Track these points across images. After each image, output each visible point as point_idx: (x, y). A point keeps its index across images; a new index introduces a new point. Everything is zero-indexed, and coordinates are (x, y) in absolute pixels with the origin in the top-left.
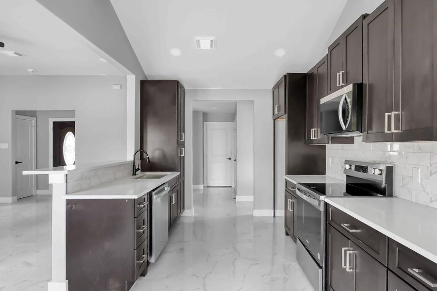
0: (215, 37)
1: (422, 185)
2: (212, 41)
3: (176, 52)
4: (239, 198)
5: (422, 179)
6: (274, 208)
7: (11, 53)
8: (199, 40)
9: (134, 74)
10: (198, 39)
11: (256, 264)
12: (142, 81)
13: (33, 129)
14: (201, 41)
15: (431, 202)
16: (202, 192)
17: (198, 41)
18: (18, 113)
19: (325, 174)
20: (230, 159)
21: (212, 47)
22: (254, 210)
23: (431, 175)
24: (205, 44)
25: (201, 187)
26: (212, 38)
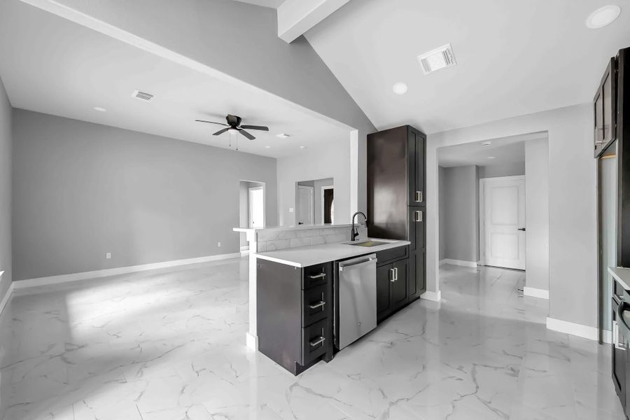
0: (448, 45)
2: (445, 53)
3: (400, 89)
4: (528, 291)
6: (601, 326)
7: (282, 136)
9: (356, 128)
10: (423, 58)
12: (369, 136)
13: (312, 197)
14: (428, 60)
16: (475, 271)
17: (424, 61)
18: (299, 184)
21: (448, 62)
24: (436, 60)
25: (474, 265)
26: (444, 49)
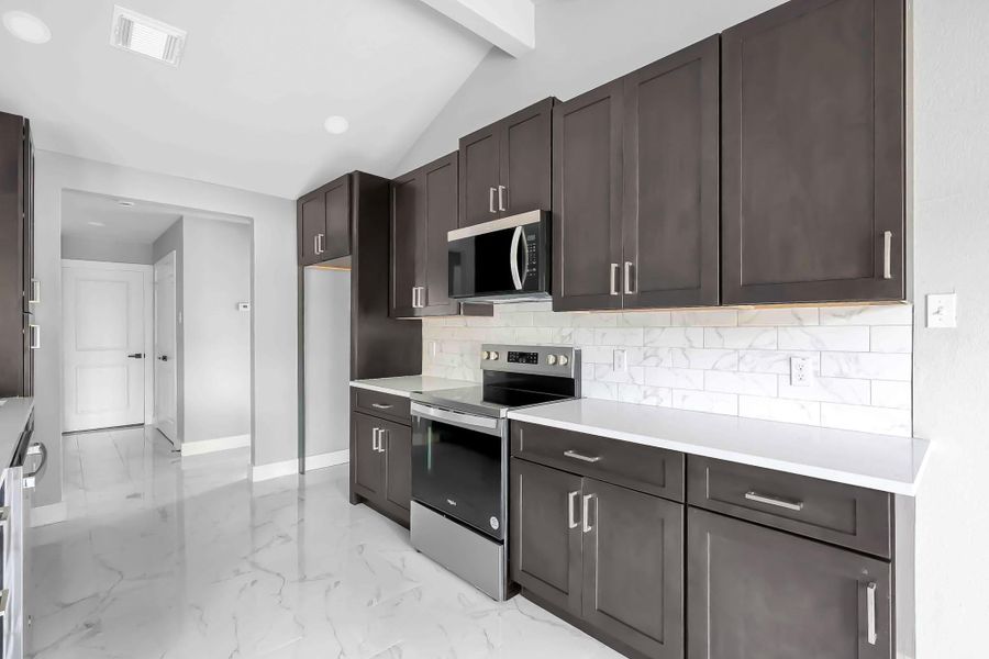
0: (185, 33)
1: (630, 374)
2: (171, 40)
4: (188, 449)
5: (629, 366)
6: (302, 454)
8: (129, 23)
10: (128, 17)
11: (337, 583)
14: (136, 25)
15: (645, 397)
17: (126, 25)
19: (420, 373)
20: (138, 356)
21: (168, 53)
22: (254, 468)
23: (645, 358)
26: (177, 32)
